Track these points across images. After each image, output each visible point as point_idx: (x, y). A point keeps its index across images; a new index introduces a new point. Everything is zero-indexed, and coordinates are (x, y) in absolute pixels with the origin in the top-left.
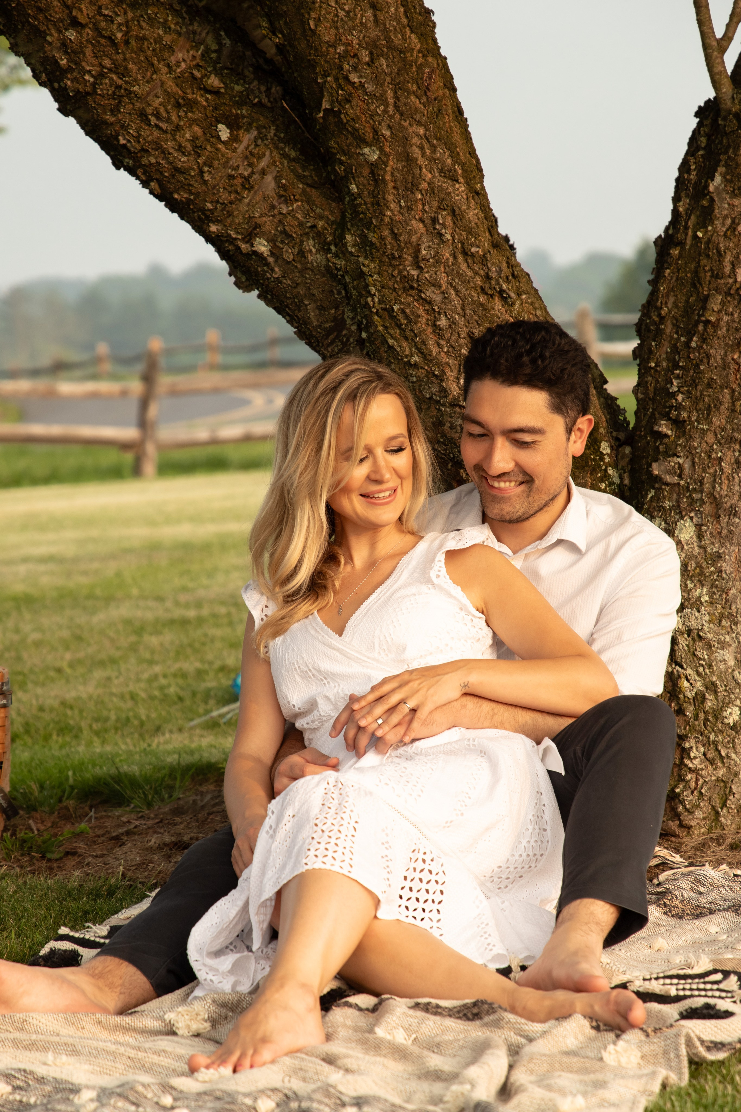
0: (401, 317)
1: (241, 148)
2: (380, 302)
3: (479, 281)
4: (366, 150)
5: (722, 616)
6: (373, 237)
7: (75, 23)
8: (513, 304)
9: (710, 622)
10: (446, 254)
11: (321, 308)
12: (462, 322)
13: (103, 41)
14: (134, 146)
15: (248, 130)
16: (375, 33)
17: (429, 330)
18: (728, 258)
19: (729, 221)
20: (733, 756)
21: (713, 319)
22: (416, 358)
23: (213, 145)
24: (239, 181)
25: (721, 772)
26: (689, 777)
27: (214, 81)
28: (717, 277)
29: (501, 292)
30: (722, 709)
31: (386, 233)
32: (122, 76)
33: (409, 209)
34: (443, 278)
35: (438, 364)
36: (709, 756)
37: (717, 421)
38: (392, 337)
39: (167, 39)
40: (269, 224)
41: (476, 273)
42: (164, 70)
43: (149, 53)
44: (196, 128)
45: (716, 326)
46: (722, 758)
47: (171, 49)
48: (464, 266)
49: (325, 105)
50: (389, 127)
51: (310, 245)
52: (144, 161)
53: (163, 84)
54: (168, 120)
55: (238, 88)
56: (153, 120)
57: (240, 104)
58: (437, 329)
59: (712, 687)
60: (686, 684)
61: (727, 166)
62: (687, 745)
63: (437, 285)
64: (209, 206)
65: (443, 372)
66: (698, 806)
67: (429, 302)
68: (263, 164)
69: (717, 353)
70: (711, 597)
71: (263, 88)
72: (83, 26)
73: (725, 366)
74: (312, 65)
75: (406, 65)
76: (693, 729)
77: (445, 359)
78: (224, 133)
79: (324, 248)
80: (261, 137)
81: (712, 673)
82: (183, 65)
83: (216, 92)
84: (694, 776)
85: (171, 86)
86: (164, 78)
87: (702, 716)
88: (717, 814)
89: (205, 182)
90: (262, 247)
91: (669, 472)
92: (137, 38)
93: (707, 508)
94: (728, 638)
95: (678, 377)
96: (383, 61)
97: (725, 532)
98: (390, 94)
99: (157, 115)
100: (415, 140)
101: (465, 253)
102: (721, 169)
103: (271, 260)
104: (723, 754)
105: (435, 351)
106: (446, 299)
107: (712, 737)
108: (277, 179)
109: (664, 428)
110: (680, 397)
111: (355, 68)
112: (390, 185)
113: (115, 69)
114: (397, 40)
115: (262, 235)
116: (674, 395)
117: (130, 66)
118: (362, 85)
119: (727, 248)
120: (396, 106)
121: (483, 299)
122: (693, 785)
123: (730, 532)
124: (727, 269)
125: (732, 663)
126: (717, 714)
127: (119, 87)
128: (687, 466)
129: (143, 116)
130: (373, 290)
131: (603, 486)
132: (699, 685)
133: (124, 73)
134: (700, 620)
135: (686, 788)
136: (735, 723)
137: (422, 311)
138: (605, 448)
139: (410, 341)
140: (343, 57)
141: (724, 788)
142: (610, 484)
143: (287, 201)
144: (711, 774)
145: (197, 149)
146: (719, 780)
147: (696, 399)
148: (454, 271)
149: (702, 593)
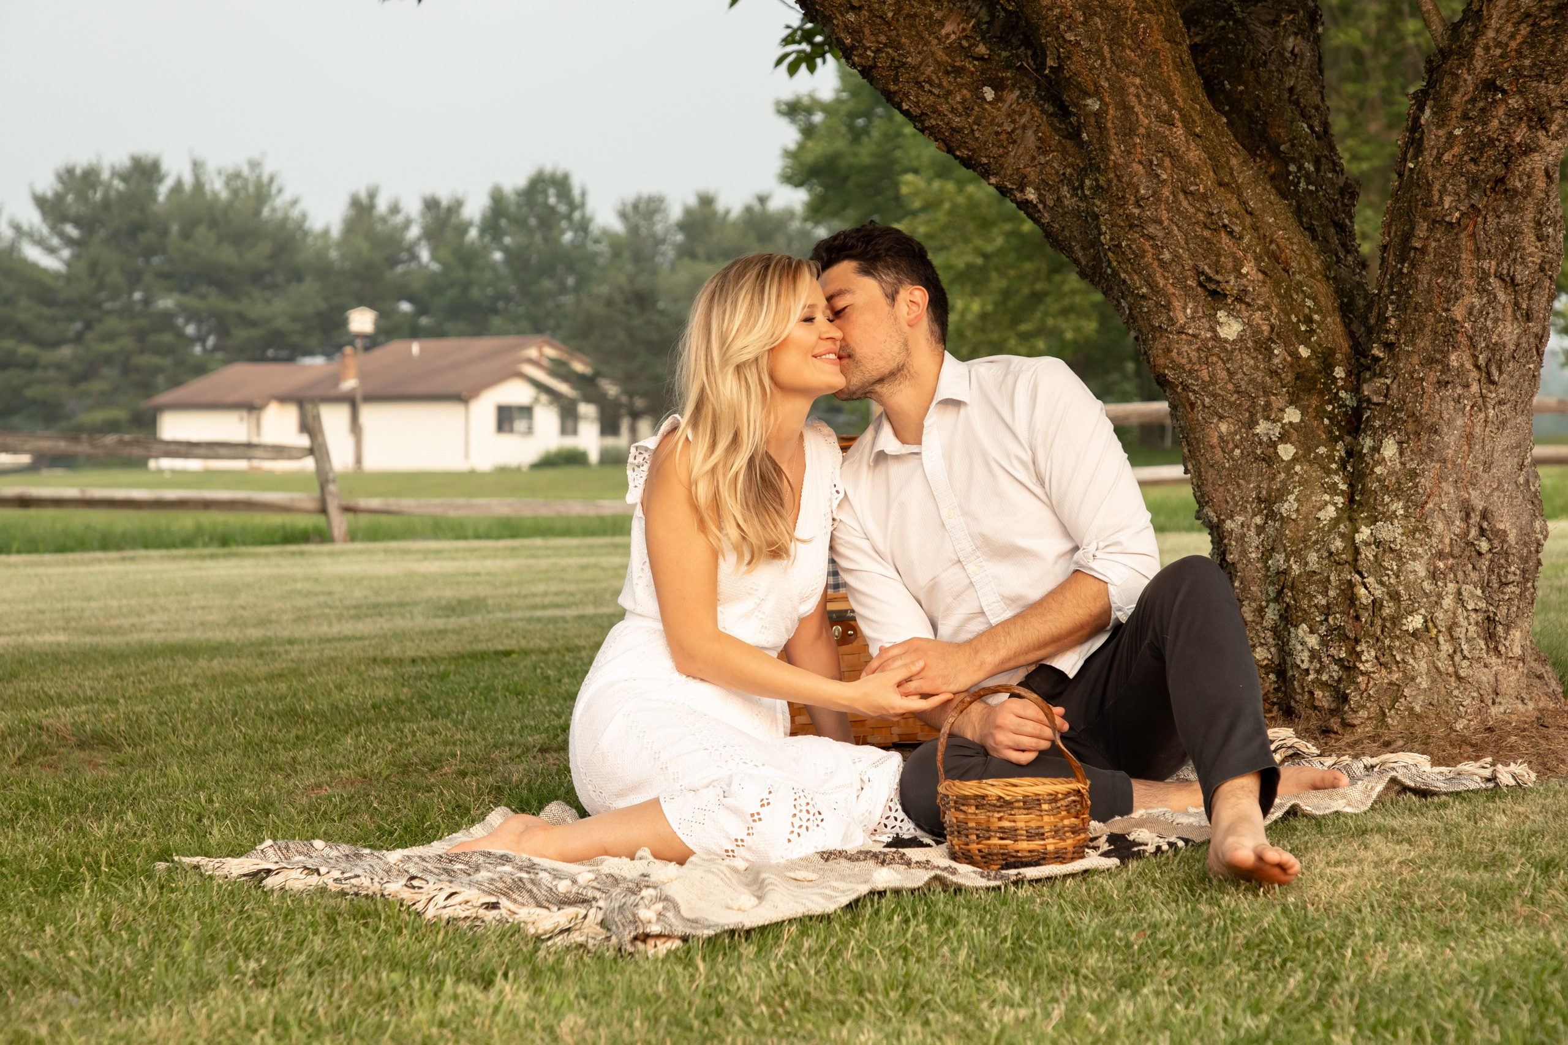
0: (1128, 251)
1: (1004, 107)
2: (1112, 239)
3: (1201, 217)
4: (1089, 101)
5: (1416, 529)
6: (1103, 181)
8: (1241, 238)
9: (1403, 534)
10: (1166, 192)
11: (1083, 248)
12: (1186, 256)
13: (878, 21)
14: (916, 111)
15: (1012, 91)
17: (1156, 264)
18: (1437, 186)
19: (1435, 152)
20: (1411, 661)
21: (1418, 245)
22: (1144, 290)
23: (980, 106)
24: (1003, 137)
25: (1395, 676)
26: (1360, 679)
27: (982, 49)
28: (1425, 205)
29: (1225, 226)
30: (1402, 617)
31: (1112, 175)
32: (896, 49)
33: (1129, 153)
34: (1165, 215)
35: (1165, 295)
36: (1382, 660)
37: (1423, 343)
38: (1126, 272)
39: (938, 15)
40: (1032, 174)
41: (1198, 210)
42: (935, 42)
43: (920, 28)
44: (965, 92)
45: (1423, 251)
46: (1397, 663)
47: (941, 24)
48: (1185, 204)
49: (1050, 62)
50: (1107, 79)
51: (1065, 190)
52: (927, 124)
53: (933, 54)
54: (940, 86)
55: (1004, 54)
56: (927, 87)
57: (1003, 68)
58: (1163, 264)
59: (1395, 596)
60: (1363, 591)
61: (1434, 99)
62: (1358, 649)
63: (1159, 222)
64: (984, 160)
65: (1169, 303)
66: (1364, 707)
67: (1151, 238)
68: (1024, 120)
69: (1424, 278)
70: (1406, 511)
71: (1030, 53)
72: (860, 8)
73: (1429, 290)
75: (1120, 23)
76: (1367, 634)
77: (1171, 290)
78: (989, 94)
79: (1073, 192)
80: (1024, 96)
81: (1399, 583)
82: (953, 37)
83: (981, 59)
84: (1366, 678)
85: (941, 55)
86: (934, 49)
87: (1378, 622)
88: (1384, 714)
89: (977, 139)
90: (1031, 195)
91: (1375, 393)
92: (908, 15)
93: (1411, 427)
94: (1420, 550)
95: (1392, 303)
96: (1097, 20)
97: (1424, 449)
98: (1106, 49)
99: (929, 81)
100: (1132, 90)
101: (1185, 192)
102: (1430, 103)
103: (1040, 206)
104: (1398, 658)
105: (1162, 283)
106: (1169, 234)
107: (1387, 642)
108: (1036, 132)
109: (1376, 352)
110: (1393, 321)
111: (1069, 29)
112: (1112, 131)
113: (890, 44)
115: (1030, 184)
116: (1387, 319)
117: (903, 40)
118: (1078, 43)
119: (1434, 177)
120: (1113, 60)
121: (1207, 233)
122: (1363, 687)
123: (1430, 448)
124: (1436, 198)
125: (1422, 573)
126: (1396, 620)
127: (893, 60)
128: (1395, 386)
129: (919, 83)
130: (1104, 228)
131: (1330, 408)
132: (1379, 592)
133: (898, 47)
134: (1390, 532)
135: (1355, 690)
136: (1416, 630)
137: (1147, 246)
138: (1339, 372)
139: (1139, 273)
140: (1060, 18)
141: (1395, 691)
142: (1340, 407)
143: (1045, 153)
144: (1382, 677)
145: (968, 111)
146: (1391, 683)
147: (1403, 323)
148: (1174, 209)
149: (1398, 507)
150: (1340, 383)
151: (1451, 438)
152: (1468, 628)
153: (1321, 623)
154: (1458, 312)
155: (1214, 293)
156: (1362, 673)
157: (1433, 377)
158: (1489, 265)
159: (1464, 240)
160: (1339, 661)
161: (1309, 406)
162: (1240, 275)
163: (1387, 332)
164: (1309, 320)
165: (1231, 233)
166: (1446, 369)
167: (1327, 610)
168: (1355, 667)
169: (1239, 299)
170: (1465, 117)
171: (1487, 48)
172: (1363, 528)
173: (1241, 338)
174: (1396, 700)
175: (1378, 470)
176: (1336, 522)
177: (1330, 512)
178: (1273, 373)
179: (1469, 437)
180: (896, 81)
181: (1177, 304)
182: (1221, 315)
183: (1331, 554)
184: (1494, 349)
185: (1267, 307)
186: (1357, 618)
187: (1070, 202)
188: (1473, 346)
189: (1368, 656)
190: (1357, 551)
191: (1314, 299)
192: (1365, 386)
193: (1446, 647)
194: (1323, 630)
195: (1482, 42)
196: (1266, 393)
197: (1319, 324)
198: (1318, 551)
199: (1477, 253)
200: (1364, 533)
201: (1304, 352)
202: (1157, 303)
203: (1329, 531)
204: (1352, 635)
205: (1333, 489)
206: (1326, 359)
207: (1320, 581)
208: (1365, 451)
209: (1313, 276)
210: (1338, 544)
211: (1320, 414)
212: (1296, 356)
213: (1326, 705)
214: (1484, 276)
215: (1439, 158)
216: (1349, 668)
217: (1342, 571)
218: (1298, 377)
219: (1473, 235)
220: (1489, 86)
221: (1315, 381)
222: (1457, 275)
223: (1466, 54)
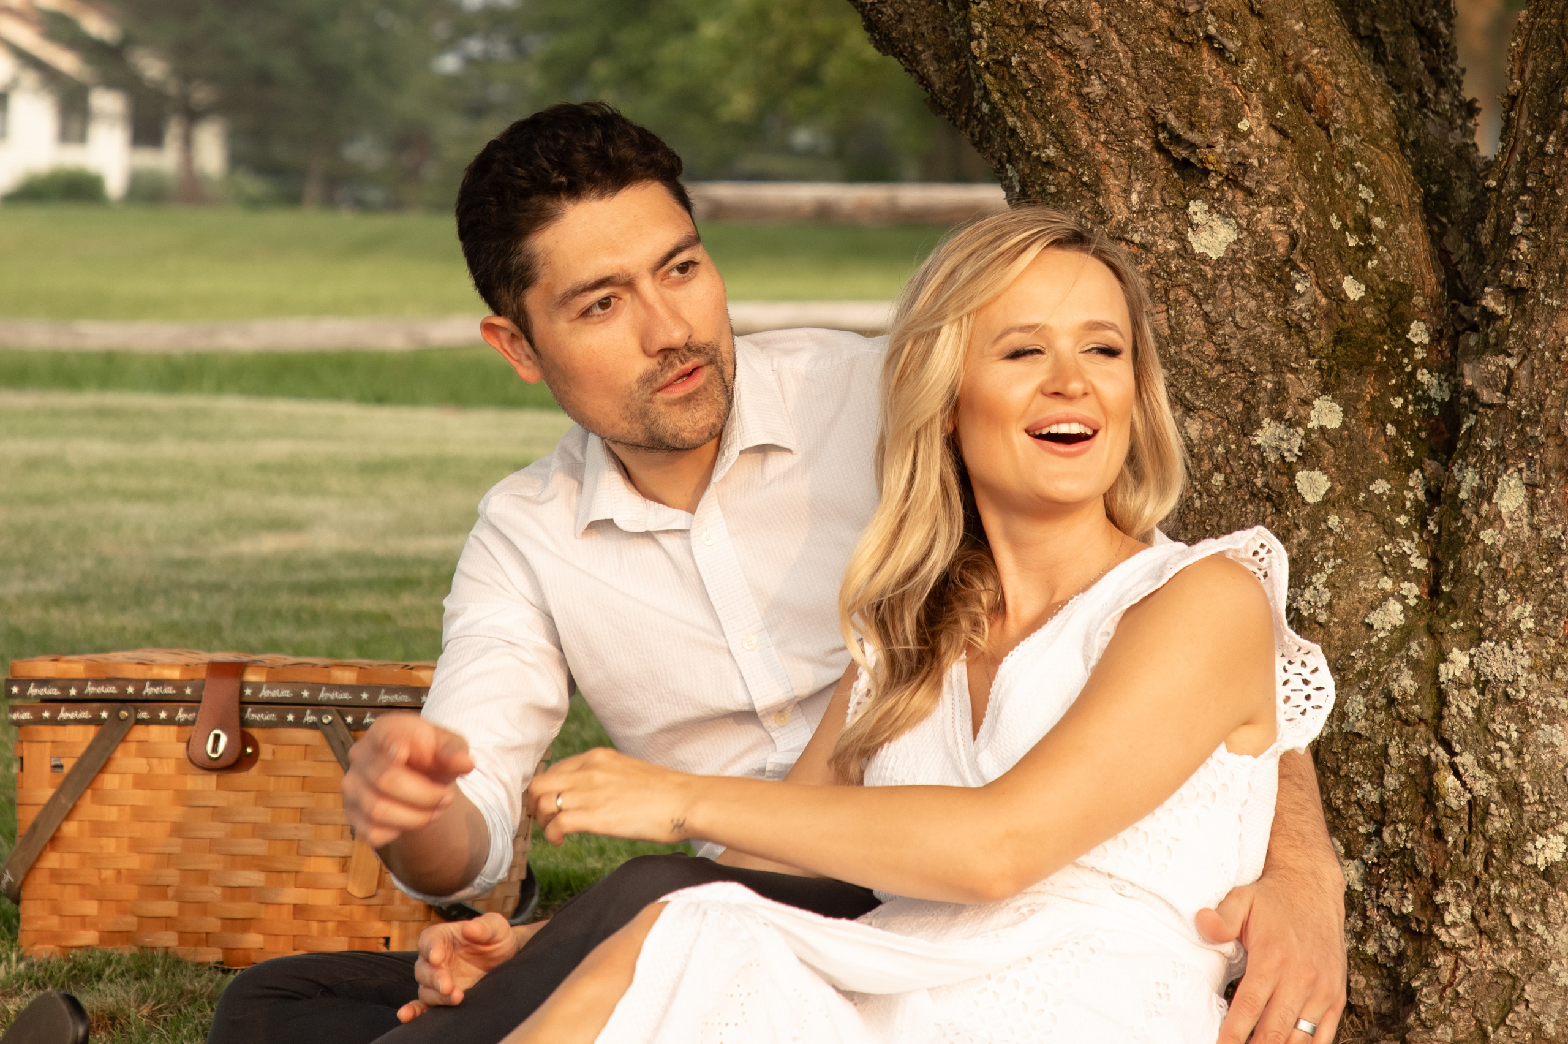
0: (1022, 75)
2: (992, 50)
3: (1164, 17)
5: (1558, 661)
8: (1239, 62)
9: (1531, 669)
11: (937, 58)
12: (1133, 90)
17: (1074, 102)
20: (1540, 929)
22: (1051, 152)
25: (1509, 958)
26: (1440, 960)
29: (1209, 38)
30: (1525, 838)
35: (1090, 164)
36: (1484, 923)
38: (1016, 114)
46: (1514, 930)
58: (1088, 104)
59: (1512, 794)
60: (1451, 781)
62: (1439, 899)
63: (1083, 22)
65: (1098, 179)
66: (1445, 1018)
67: (1067, 52)
70: (1539, 622)
76: (1456, 869)
77: (1103, 155)
81: (1522, 767)
84: (1450, 960)
87: (1478, 845)
88: (1484, 1036)
91: (1485, 383)
93: (1547, 456)
94: (1564, 704)
95: (1524, 209)
104: (1515, 922)
105: (1085, 139)
106: (1101, 47)
107: (1495, 887)
109: (1491, 301)
110: (1524, 245)
116: (1512, 241)
121: (1174, 50)
122: (1445, 976)
126: (1513, 844)
128: (1523, 373)
130: (977, 28)
131: (1398, 403)
132: (1482, 785)
134: (1507, 663)
135: (1430, 982)
136: (1551, 867)
137: (1059, 67)
138: (1418, 333)
139: (1043, 119)
141: (1507, 990)
142: (1418, 401)
144: (1484, 958)
146: (1500, 972)
149: (1524, 614)
150: (1420, 354)
153: (1368, 838)
155: (1183, 166)
156: (1445, 949)
161: (1359, 397)
162: (1234, 134)
163: (1514, 265)
164: (1364, 228)
165: (1221, 52)
167: (1380, 814)
168: (1431, 934)
169: (1231, 180)
172: (1456, 654)
173: (1233, 256)
174: (1507, 1008)
175: (1488, 536)
176: (1403, 635)
177: (1393, 615)
178: (1292, 327)
181: (1112, 183)
182: (1197, 209)
183: (1392, 701)
185: (1284, 198)
186: (1439, 835)
190: (1442, 699)
191: (1374, 186)
192: (1467, 369)
194: (1369, 852)
196: (1278, 365)
197: (1383, 236)
198: (1366, 692)
200: (1457, 663)
201: (1353, 289)
202: (1075, 179)
203: (1390, 654)
204: (1426, 870)
205: (1399, 567)
206: (1394, 306)
207: (1368, 754)
208: (1463, 495)
209: (1374, 140)
210: (1406, 683)
211: (1379, 413)
212: (1336, 295)
213: (1370, 1003)
216: (1419, 935)
217: (1412, 738)
218: (1340, 338)
221: (1371, 348)
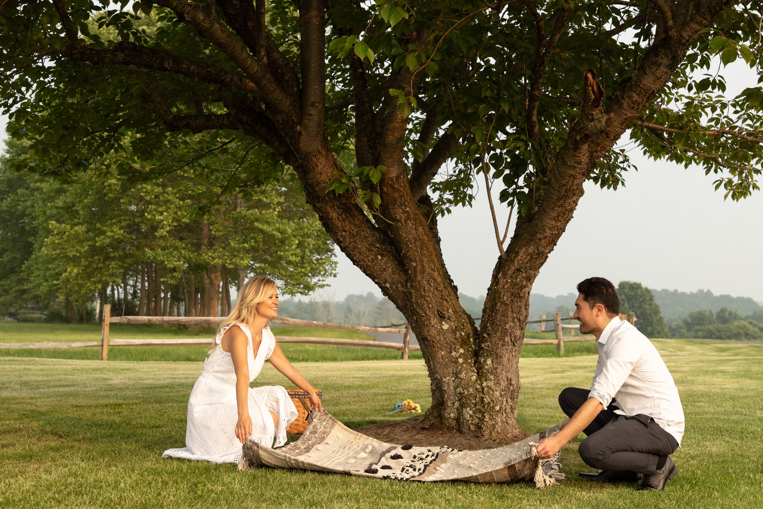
0: (420, 304)
1: (384, 261)
2: (415, 300)
4: (413, 263)
5: (497, 383)
6: (414, 284)
7: (345, 231)
8: (449, 302)
9: (494, 384)
10: (432, 289)
11: (402, 301)
12: (435, 306)
13: (351, 235)
14: (358, 260)
15: (385, 257)
16: (416, 236)
17: (427, 308)
18: (502, 294)
20: (497, 418)
22: (423, 315)
23: (377, 260)
24: (382, 269)
25: (493, 422)
27: (378, 245)
28: (499, 298)
30: (495, 407)
31: (417, 283)
33: (423, 278)
34: (431, 295)
35: (429, 316)
36: (490, 418)
37: (498, 334)
38: (418, 309)
39: (367, 235)
40: (389, 280)
41: (440, 294)
42: (366, 242)
44: (373, 256)
45: (499, 310)
46: (494, 419)
47: (368, 237)
48: (436, 292)
49: (403, 252)
50: (418, 258)
51: (399, 285)
52: (360, 263)
54: (366, 254)
55: (384, 247)
56: (362, 254)
57: (384, 251)
58: (429, 308)
59: (493, 401)
60: (485, 399)
61: (502, 272)
62: (484, 415)
63: (429, 297)
64: (375, 275)
65: (430, 318)
66: (486, 430)
67: (427, 301)
68: (389, 265)
69: (499, 317)
70: (494, 378)
71: (390, 247)
73: (500, 320)
74: (400, 243)
75: (423, 243)
76: (486, 411)
77: (431, 315)
78: (380, 257)
79: (403, 286)
80: (389, 259)
81: (493, 397)
82: (370, 241)
83: (378, 248)
85: (367, 246)
86: (365, 244)
87: (489, 408)
88: (491, 433)
89: (375, 269)
90: (388, 285)
91: (484, 346)
93: (495, 356)
94: (498, 389)
96: (417, 242)
97: (498, 362)
98: (419, 250)
100: (425, 261)
103: (390, 289)
105: (428, 313)
106: (431, 300)
107: (491, 413)
108: (392, 269)
109: (485, 335)
110: (489, 328)
111: (410, 244)
112: (418, 272)
113: (354, 242)
114: (421, 237)
115: (388, 282)
117: (357, 241)
118: (412, 248)
119: (502, 292)
120: (420, 253)
122: (486, 425)
123: (500, 362)
124: (502, 297)
125: (498, 395)
126: (493, 408)
127: (354, 246)
128: (491, 345)
129: (360, 253)
130: (413, 297)
131: (470, 349)
132: (489, 400)
133: (356, 243)
134: (491, 384)
135: (484, 426)
136: (498, 410)
137: (425, 303)
138: (472, 340)
139: (422, 310)
140: (408, 241)
141: (494, 426)
142: (472, 349)
143: (394, 275)
144: (490, 423)
145: (373, 261)
146: (492, 424)
147: (493, 329)
148: (433, 293)
149: (492, 377)
150: (472, 343)
151: (505, 359)
152: (508, 410)
153: (474, 407)
154: (507, 327)
155: (441, 317)
156: (485, 422)
157: (501, 343)
158: (515, 315)
159: (510, 309)
160: (479, 418)
161: (465, 349)
162: (448, 312)
164: (463, 325)
165: (447, 301)
166: (504, 341)
167: (475, 405)
168: (484, 420)
169: (449, 319)
170: (512, 277)
171: (518, 261)
173: (448, 329)
174: (494, 429)
175: (486, 367)
176: (476, 381)
177: (474, 378)
178: (456, 339)
179: (509, 359)
180: (353, 251)
181: (432, 319)
182: (443, 323)
183: (476, 389)
184: (515, 337)
185: (454, 321)
186: (484, 406)
187: (400, 288)
188: (511, 335)
189: (487, 417)
190: (483, 389)
193: (505, 415)
194: (474, 409)
195: (517, 259)
196: (454, 344)
198: (472, 388)
199: (512, 312)
200: (485, 384)
201: (463, 334)
202: (427, 318)
203: (475, 383)
204: (482, 411)
205: (473, 371)
206: (468, 336)
207: (473, 396)
208: (481, 362)
210: (478, 387)
211: (468, 351)
212: (461, 334)
214: (514, 318)
215: (503, 287)
216: (482, 420)
217: (479, 394)
218: (462, 340)
219: (512, 307)
220: (519, 270)
221: (466, 342)
222: (508, 317)
223: (513, 261)
